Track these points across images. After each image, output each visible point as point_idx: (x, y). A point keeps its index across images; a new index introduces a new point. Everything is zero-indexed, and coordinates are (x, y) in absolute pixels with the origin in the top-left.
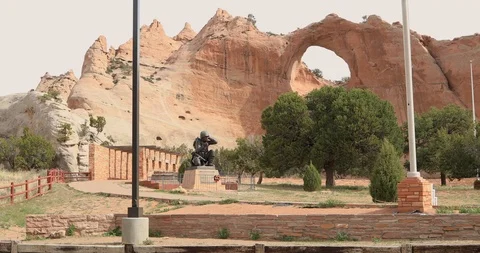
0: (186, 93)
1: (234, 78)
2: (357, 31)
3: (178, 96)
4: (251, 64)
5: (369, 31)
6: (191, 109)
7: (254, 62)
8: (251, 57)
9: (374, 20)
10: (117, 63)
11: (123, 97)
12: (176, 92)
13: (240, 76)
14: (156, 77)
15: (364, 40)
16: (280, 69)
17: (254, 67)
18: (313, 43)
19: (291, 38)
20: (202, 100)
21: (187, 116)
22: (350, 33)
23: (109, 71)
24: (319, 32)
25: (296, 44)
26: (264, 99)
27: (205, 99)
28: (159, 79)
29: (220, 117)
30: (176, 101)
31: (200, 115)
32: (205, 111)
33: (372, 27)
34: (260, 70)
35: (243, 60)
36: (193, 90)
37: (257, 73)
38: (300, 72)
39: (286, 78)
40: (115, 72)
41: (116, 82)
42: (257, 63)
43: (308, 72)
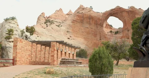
0: (70, 31)
1: (86, 26)
2: (126, 11)
3: (67, 32)
5: (131, 11)
6: (72, 36)
7: (92, 21)
8: (91, 19)
9: (132, 8)
10: (48, 21)
11: (49, 31)
12: (67, 30)
13: (88, 26)
14: (60, 25)
15: (129, 14)
16: (101, 23)
18: (112, 16)
19: (104, 14)
20: (75, 33)
21: (70, 38)
22: (123, 13)
23: (45, 23)
24: (113, 12)
25: (106, 15)
26: (95, 33)
27: (76, 33)
28: (61, 26)
29: (81, 39)
30: (67, 33)
31: (74, 38)
32: (76, 37)
33: (131, 10)
34: (94, 24)
35: (89, 20)
36: (72, 30)
38: (106, 25)
39: (102, 27)
40: (47, 23)
41: (47, 26)
42: (93, 22)
43: (109, 25)
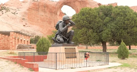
0: (25, 18)
1: (41, 14)
2: (79, 1)
3: (23, 19)
4: (46, 10)
5: (82, 1)
6: (27, 23)
7: (47, 9)
8: (46, 8)
10: (4, 8)
11: (5, 18)
12: (23, 18)
13: (43, 14)
14: (16, 13)
15: (81, 4)
16: (55, 12)
17: (47, 11)
18: (65, 4)
19: (59, 3)
20: (31, 20)
21: (26, 25)
22: (76, 2)
24: (67, 1)
25: (60, 4)
26: (50, 21)
28: (17, 13)
29: (36, 26)
30: (23, 21)
31: (30, 25)
32: (32, 24)
34: (49, 12)
35: (44, 8)
36: (28, 17)
37: (48, 13)
38: (61, 13)
39: (57, 15)
40: (2, 10)
41: (3, 14)
43: (63, 13)
